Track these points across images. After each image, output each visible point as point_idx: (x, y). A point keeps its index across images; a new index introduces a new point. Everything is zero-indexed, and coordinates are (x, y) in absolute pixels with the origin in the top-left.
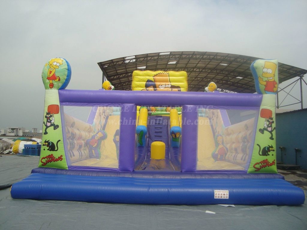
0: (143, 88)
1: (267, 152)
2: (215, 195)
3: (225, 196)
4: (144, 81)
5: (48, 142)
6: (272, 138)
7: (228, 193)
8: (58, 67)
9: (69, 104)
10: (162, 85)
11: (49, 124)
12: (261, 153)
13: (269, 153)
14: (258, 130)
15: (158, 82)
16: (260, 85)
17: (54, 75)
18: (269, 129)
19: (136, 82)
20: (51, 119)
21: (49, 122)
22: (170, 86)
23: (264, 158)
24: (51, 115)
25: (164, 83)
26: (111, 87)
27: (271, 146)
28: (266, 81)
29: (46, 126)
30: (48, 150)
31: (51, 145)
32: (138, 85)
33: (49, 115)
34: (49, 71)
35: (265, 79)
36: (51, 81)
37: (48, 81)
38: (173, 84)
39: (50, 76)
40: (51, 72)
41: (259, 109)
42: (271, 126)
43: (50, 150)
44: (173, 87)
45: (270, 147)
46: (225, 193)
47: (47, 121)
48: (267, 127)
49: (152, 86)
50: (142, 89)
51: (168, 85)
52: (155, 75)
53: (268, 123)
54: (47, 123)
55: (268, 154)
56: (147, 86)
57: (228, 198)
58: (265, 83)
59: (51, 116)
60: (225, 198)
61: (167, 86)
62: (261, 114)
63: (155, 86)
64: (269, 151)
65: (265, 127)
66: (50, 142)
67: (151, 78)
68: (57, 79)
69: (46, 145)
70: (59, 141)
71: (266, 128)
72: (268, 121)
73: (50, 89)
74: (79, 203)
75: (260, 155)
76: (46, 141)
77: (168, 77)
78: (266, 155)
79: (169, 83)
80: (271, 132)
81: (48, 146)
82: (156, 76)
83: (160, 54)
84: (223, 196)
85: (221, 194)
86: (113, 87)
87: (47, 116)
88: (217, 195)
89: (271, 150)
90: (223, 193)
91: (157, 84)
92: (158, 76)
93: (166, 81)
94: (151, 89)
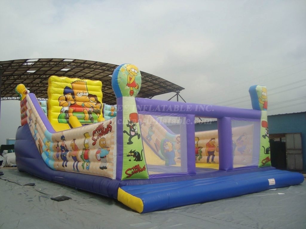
0: (62, 95)
1: (268, 151)
4: (62, 87)
5: (134, 152)
8: (136, 75)
9: (146, 113)
10: (80, 93)
11: (133, 133)
12: (265, 153)
14: (261, 136)
15: (76, 89)
16: (260, 104)
17: (134, 82)
19: (53, 88)
20: (134, 127)
21: (133, 131)
22: (87, 94)
24: (134, 123)
25: (82, 91)
26: (27, 92)
28: (264, 101)
29: (130, 135)
30: (134, 160)
31: (137, 155)
32: (56, 92)
33: (132, 124)
34: (129, 78)
35: (263, 100)
36: (132, 88)
37: (128, 88)
38: (90, 92)
39: (131, 83)
40: (131, 79)
41: (260, 121)
43: (137, 161)
44: (90, 96)
45: (269, 148)
47: (131, 130)
48: (267, 134)
49: (70, 93)
50: (60, 95)
51: (86, 93)
52: (74, 83)
53: (267, 131)
54: (131, 132)
56: (65, 93)
58: (263, 103)
59: (134, 125)
61: (85, 94)
62: (262, 125)
63: (73, 94)
65: (265, 134)
66: (136, 152)
67: (69, 85)
68: (137, 87)
69: (132, 155)
72: (267, 129)
73: (130, 96)
74: (196, 205)
75: (265, 154)
76: (132, 151)
77: (86, 85)
78: (268, 154)
81: (134, 156)
83: (64, 60)
86: (29, 91)
87: (130, 124)
88: (270, 183)
90: (272, 181)
91: (75, 91)
92: (75, 84)
93: (84, 89)
94: (69, 96)
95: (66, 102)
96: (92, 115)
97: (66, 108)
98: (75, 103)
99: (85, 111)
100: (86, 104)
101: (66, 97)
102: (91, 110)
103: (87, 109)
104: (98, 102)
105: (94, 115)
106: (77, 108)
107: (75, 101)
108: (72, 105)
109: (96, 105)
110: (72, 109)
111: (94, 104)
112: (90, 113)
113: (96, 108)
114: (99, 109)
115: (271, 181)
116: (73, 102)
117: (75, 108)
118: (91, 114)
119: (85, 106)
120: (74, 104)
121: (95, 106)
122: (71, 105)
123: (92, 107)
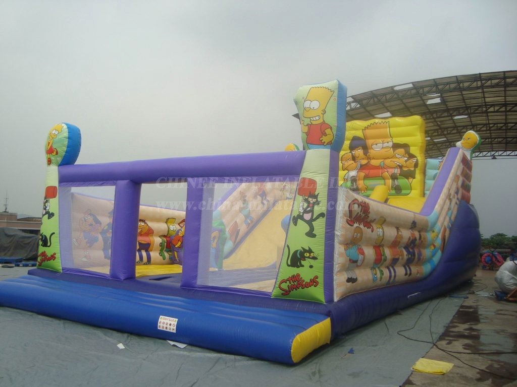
1: (299, 260)
2: (159, 324)
3: (172, 327)
6: (311, 234)
7: (176, 323)
8: (55, 137)
10: (376, 144)
12: (289, 263)
13: (303, 262)
15: (371, 139)
17: (52, 147)
18: (307, 217)
20: (46, 204)
22: (390, 144)
23: (294, 271)
24: (48, 199)
25: (380, 141)
27: (308, 249)
36: (49, 156)
38: (396, 140)
39: (48, 149)
40: (49, 144)
42: (312, 211)
43: (43, 246)
44: (396, 146)
45: (305, 251)
46: (172, 323)
48: (303, 213)
49: (360, 147)
51: (388, 143)
53: (306, 205)
55: (300, 263)
56: (352, 148)
57: (175, 331)
58: (307, 129)
60: (171, 331)
61: (386, 145)
62: (298, 190)
64: (304, 258)
65: (300, 212)
66: (43, 236)
67: (359, 134)
68: (55, 153)
70: (53, 233)
71: (301, 214)
72: (306, 200)
73: (48, 166)
75: (288, 265)
77: (388, 129)
78: (298, 267)
79: (389, 139)
80: (310, 223)
81: (42, 240)
82: (367, 128)
83: (396, 88)
84: (168, 326)
85: (167, 323)
88: (161, 325)
89: (309, 257)
90: (169, 322)
91: (369, 142)
92: (370, 129)
93: (384, 136)
94: (359, 152)
95: (353, 162)
96: (399, 180)
97: (353, 173)
98: (369, 162)
99: (386, 174)
100: (388, 162)
101: (352, 154)
102: (397, 171)
103: (390, 170)
104: (411, 156)
105: (402, 182)
106: (372, 172)
107: (369, 158)
108: (362, 168)
109: (406, 161)
110: (362, 174)
111: (402, 161)
112: (394, 177)
113: (406, 167)
114: (413, 169)
115: (166, 321)
116: (364, 162)
117: (367, 172)
118: (397, 179)
119: (385, 167)
120: (366, 164)
121: (404, 164)
122: (362, 166)
123: (399, 165)
